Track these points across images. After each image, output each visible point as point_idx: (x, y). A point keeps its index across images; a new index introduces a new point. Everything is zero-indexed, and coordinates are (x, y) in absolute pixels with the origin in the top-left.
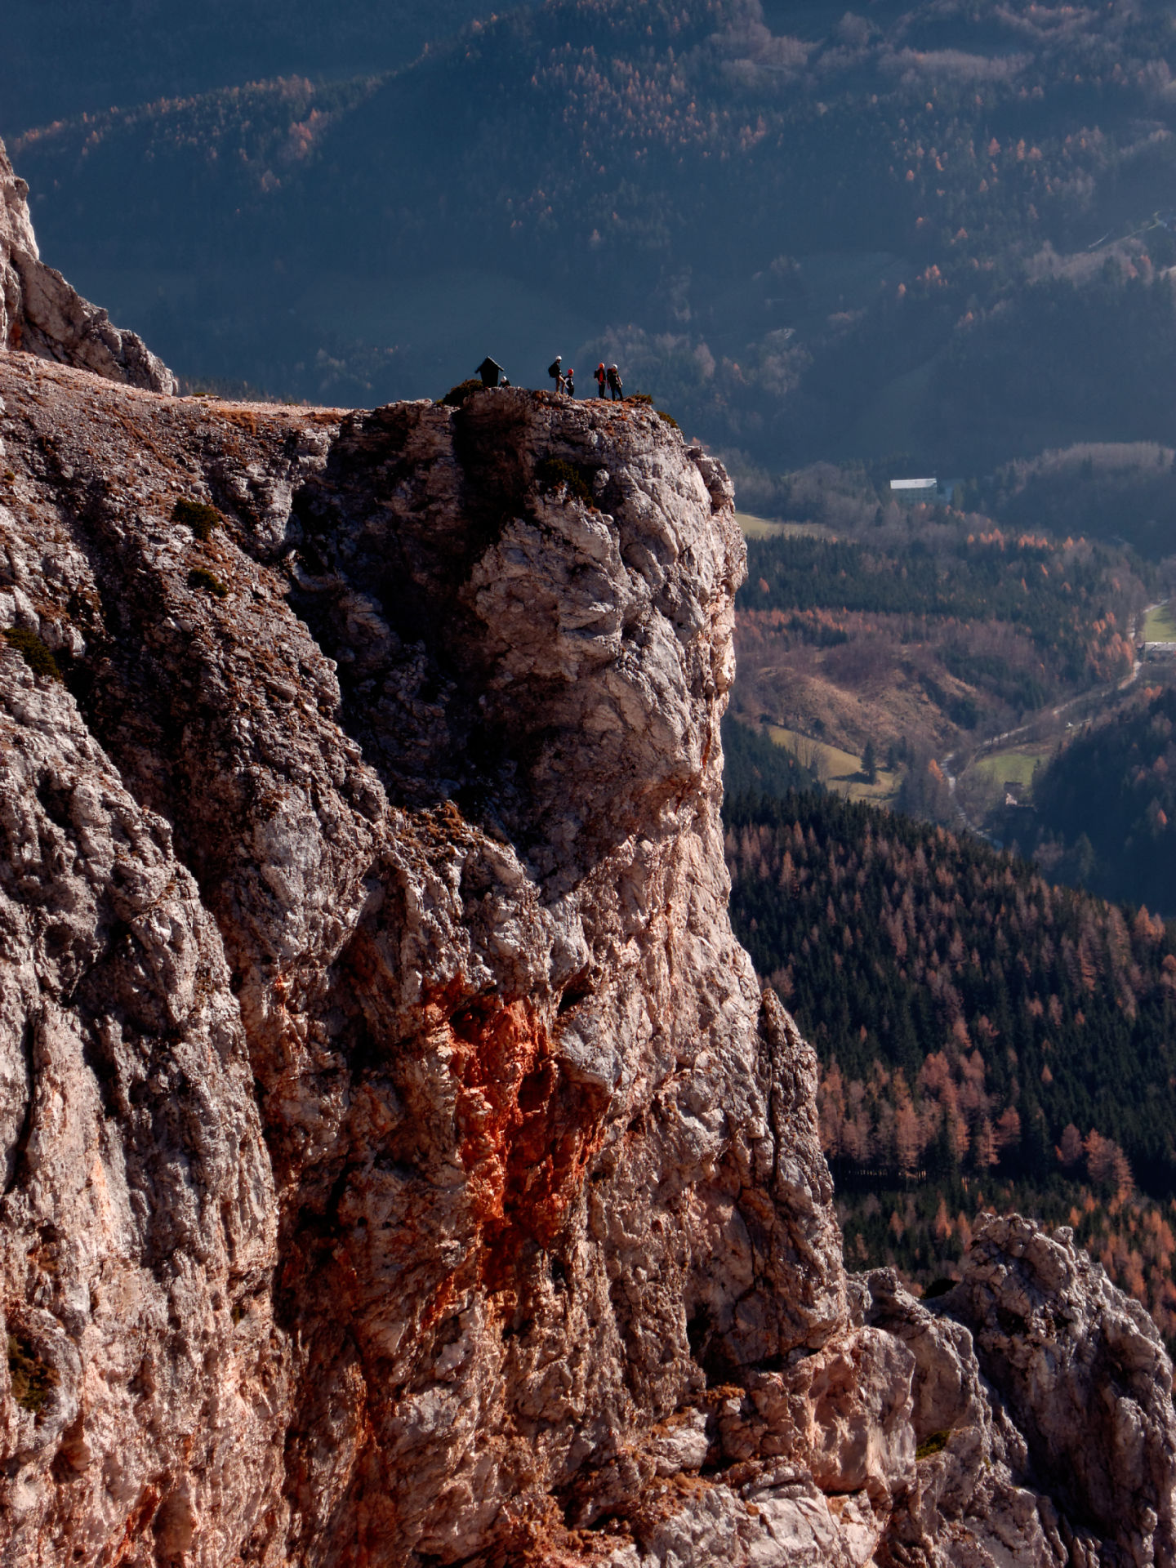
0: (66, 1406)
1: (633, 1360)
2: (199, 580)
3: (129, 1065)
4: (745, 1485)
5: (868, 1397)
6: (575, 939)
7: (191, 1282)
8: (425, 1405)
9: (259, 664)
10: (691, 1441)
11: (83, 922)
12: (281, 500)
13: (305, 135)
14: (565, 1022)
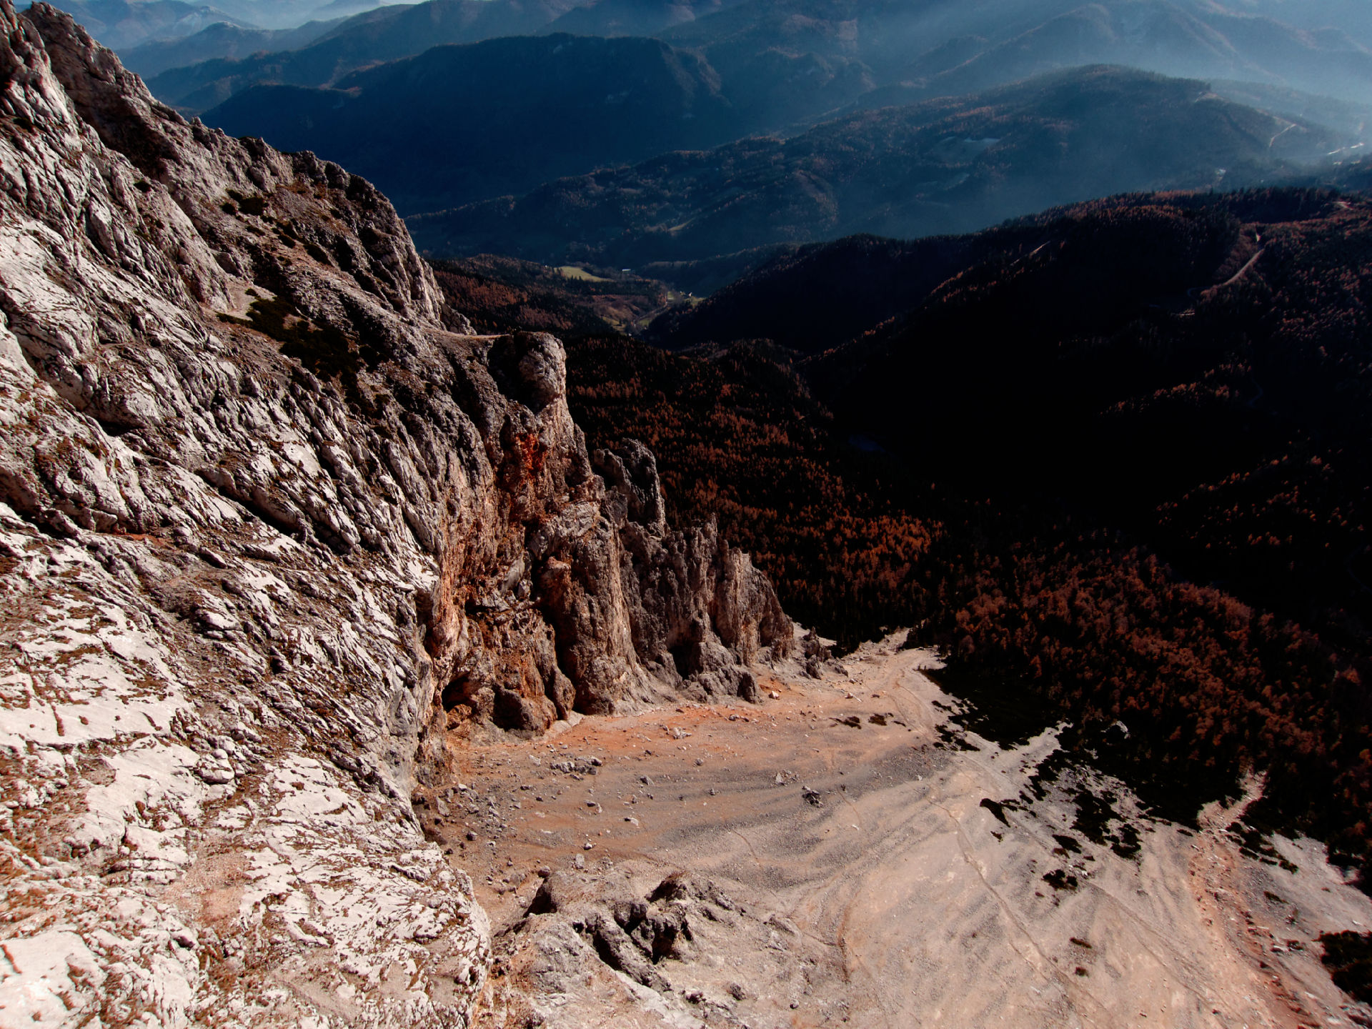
0: (458, 514)
1: (556, 487)
2: (472, 370)
3: (465, 456)
4: (576, 503)
5: (596, 486)
6: (541, 423)
7: (478, 489)
8: (521, 499)
9: (483, 384)
10: (566, 498)
11: (455, 434)
12: (485, 354)
13: (512, 206)
14: (540, 436)
